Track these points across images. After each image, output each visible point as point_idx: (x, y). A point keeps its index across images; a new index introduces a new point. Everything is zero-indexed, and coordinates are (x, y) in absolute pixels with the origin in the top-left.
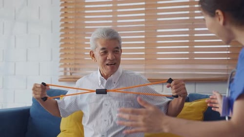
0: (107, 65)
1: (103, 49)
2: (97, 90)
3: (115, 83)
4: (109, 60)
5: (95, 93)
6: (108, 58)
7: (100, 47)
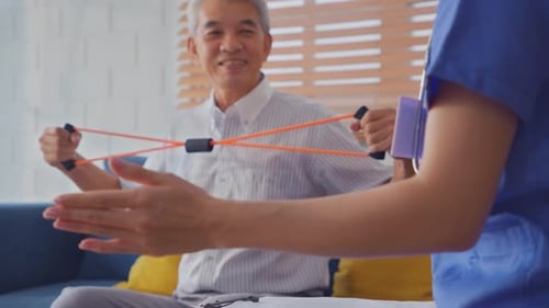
0: (221, 64)
1: (210, 24)
2: (188, 141)
3: (246, 122)
4: (225, 51)
5: (183, 148)
6: (222, 48)
7: (204, 20)
